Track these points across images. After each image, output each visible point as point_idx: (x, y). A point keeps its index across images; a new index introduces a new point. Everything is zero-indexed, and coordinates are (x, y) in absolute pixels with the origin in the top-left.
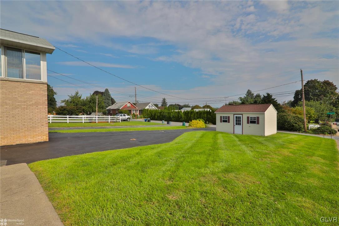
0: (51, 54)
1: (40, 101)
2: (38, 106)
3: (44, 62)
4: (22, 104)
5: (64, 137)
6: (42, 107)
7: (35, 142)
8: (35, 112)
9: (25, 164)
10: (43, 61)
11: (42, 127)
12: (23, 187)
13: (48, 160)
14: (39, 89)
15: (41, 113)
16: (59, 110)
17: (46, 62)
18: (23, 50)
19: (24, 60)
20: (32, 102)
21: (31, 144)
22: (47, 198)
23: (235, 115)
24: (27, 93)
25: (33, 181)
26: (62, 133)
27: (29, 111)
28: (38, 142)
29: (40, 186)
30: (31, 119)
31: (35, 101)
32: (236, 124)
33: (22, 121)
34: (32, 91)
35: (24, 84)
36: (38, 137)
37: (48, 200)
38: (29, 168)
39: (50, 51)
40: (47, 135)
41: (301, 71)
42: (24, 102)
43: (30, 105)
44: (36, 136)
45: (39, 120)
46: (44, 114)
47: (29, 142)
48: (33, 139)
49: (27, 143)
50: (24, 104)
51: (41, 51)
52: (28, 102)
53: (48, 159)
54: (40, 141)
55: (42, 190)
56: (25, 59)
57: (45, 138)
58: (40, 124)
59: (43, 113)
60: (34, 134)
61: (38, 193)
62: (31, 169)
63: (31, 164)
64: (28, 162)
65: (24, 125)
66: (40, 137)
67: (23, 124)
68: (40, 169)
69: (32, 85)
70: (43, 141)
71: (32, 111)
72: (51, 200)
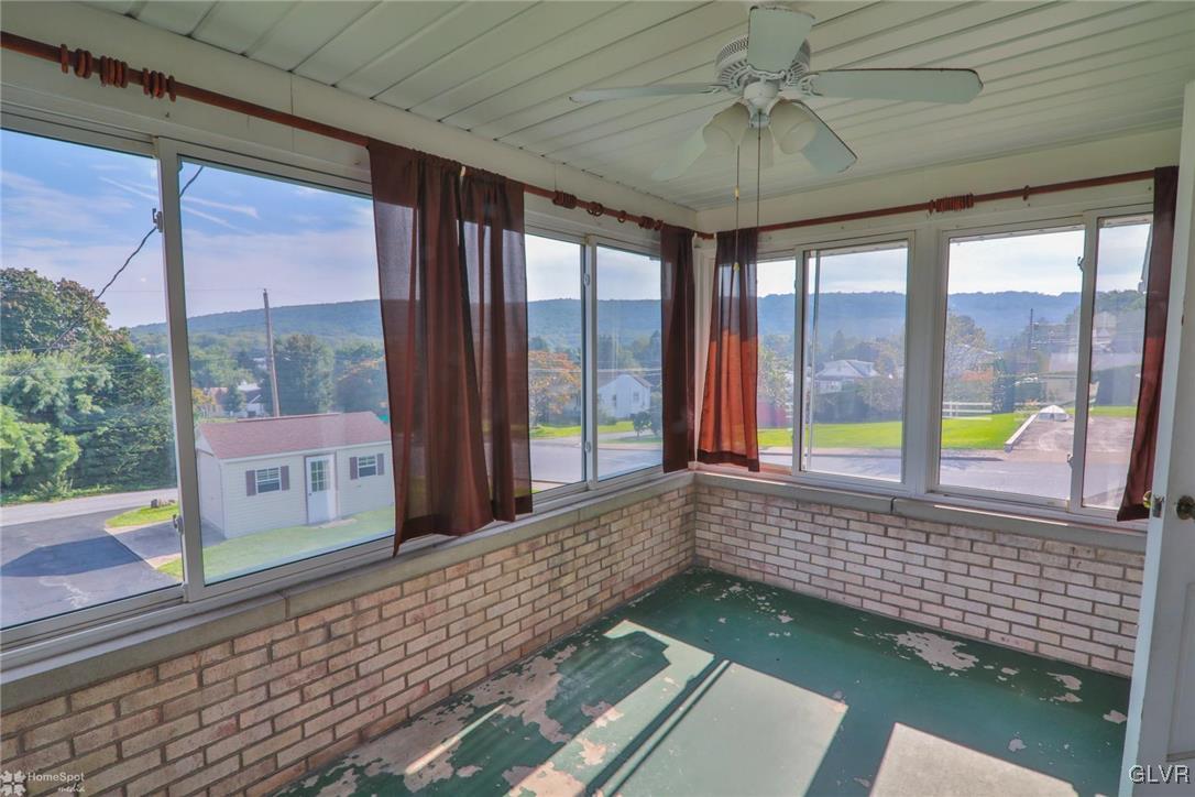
23: (308, 459)
32: (314, 489)
41: (265, 295)
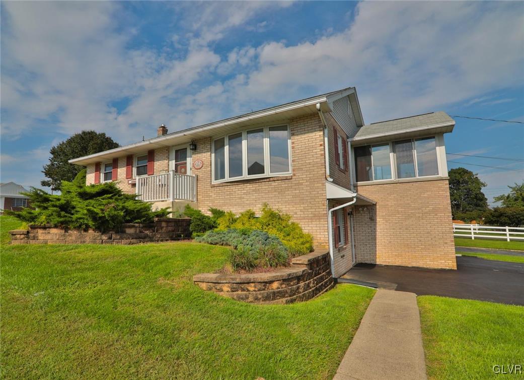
0: (451, 132)
1: (440, 206)
2: (438, 214)
3: (441, 147)
4: (416, 211)
5: (487, 268)
6: (443, 214)
7: (436, 267)
8: (434, 223)
9: (414, 295)
10: (439, 146)
11: (445, 245)
12: (401, 320)
13: (444, 298)
14: (437, 189)
15: (443, 225)
16: (491, 217)
17: (444, 147)
18: (413, 139)
19: (415, 153)
20: (428, 209)
21: (431, 270)
22: (421, 341)
24: (422, 196)
25: (414, 317)
26: (486, 260)
27: (425, 221)
28: (440, 268)
29: (419, 325)
30: (428, 233)
31: (432, 207)
33: (417, 235)
34: (428, 193)
35: (417, 185)
36: (441, 261)
37: (421, 344)
38: (417, 300)
39: (449, 129)
40: (454, 260)
42: (419, 209)
43: (426, 213)
44: (437, 259)
45: (440, 235)
46: (447, 227)
47: (428, 267)
48: (432, 263)
49: (425, 267)
50: (418, 211)
51: (435, 133)
52: (424, 209)
53: (445, 296)
54: (443, 268)
55: (419, 331)
56: (415, 151)
57: (451, 264)
58: (442, 241)
59: (445, 224)
60: (434, 255)
61: (414, 332)
62: (419, 302)
63: (421, 296)
64: (419, 293)
65: (420, 241)
66: (443, 261)
67: (419, 239)
68: (428, 306)
69: (427, 184)
70: (448, 268)
71: (430, 221)
72: (425, 346)
